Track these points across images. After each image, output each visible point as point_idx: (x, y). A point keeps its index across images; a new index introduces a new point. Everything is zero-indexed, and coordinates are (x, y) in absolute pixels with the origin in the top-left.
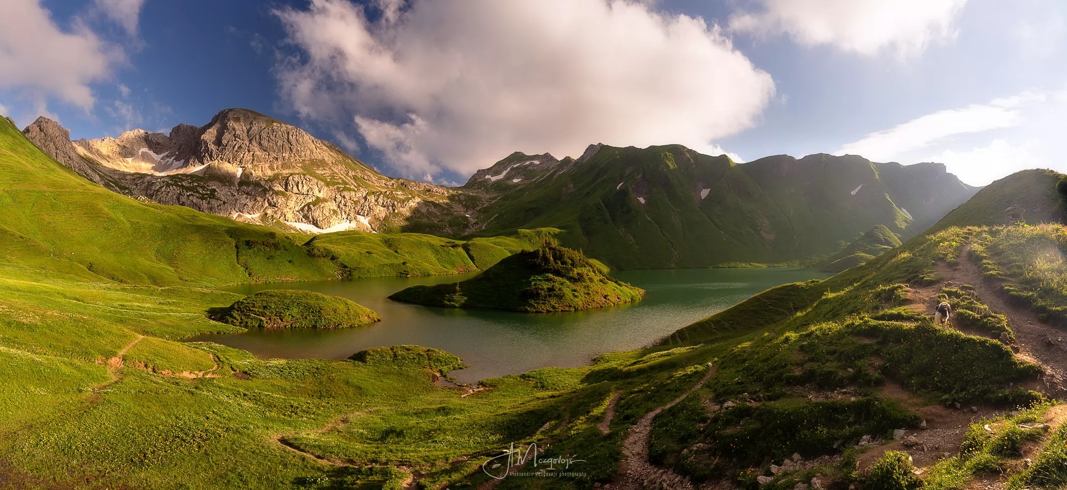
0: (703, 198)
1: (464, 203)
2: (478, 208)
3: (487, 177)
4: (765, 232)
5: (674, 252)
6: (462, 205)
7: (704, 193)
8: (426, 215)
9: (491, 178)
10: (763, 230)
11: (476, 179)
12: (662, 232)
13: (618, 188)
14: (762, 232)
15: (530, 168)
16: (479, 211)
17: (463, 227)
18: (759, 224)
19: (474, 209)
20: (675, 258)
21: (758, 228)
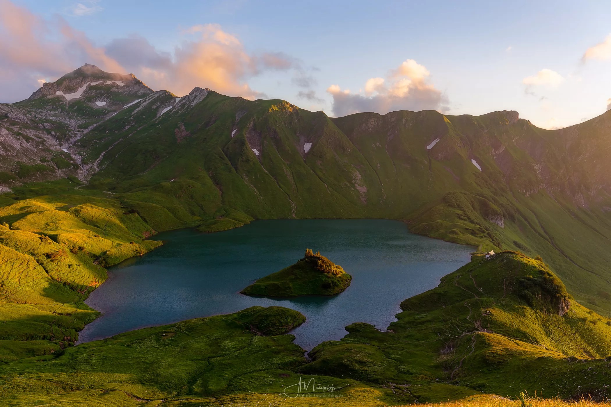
0: (306, 152)
1: (53, 133)
2: (72, 140)
3: (58, 93)
4: (358, 185)
5: (292, 204)
6: (52, 136)
7: (307, 147)
8: (23, 153)
9: (65, 96)
10: (357, 184)
11: (44, 96)
12: (279, 185)
13: (232, 136)
14: (356, 185)
15: (114, 89)
16: (75, 143)
17: (74, 168)
18: (354, 178)
19: (68, 142)
20: (294, 210)
21: (353, 181)
